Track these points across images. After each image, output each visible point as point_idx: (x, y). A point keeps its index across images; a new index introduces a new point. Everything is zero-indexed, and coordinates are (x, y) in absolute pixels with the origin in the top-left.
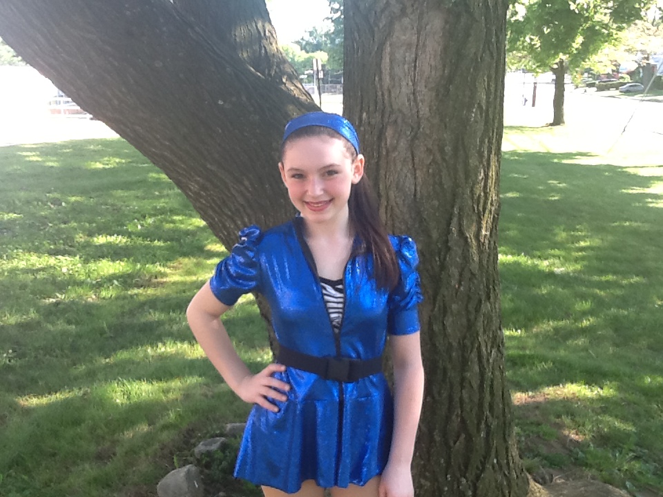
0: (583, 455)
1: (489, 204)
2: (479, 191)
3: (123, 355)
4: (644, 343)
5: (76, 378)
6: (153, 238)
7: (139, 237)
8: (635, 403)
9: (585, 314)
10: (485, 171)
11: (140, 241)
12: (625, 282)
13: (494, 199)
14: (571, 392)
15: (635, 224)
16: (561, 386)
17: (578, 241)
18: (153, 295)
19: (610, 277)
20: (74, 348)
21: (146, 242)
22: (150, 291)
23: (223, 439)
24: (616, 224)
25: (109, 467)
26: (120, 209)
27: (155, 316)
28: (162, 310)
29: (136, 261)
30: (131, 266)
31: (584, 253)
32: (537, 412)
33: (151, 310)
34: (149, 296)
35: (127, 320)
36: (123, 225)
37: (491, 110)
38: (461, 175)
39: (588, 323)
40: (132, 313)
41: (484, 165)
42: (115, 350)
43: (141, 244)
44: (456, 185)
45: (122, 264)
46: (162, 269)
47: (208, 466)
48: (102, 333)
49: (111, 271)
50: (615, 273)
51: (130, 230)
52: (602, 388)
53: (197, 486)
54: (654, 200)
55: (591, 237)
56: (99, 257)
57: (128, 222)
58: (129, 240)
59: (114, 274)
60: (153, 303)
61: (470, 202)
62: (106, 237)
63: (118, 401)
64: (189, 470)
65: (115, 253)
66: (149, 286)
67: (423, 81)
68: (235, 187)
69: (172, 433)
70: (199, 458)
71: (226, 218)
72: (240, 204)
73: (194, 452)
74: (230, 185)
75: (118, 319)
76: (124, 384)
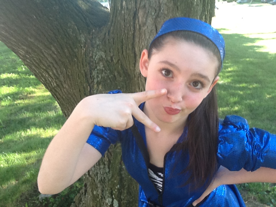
3: (8, 137)
6: (30, 74)
7: (23, 74)
9: (235, 103)
12: (251, 87)
17: (228, 68)
18: (27, 103)
19: (244, 85)
21: (26, 76)
22: (26, 101)
24: (243, 60)
27: (28, 115)
29: (20, 86)
30: (17, 88)
31: (231, 74)
33: (25, 112)
34: (25, 104)
35: (13, 118)
36: (16, 68)
39: (238, 108)
40: (15, 114)
42: (4, 135)
43: (24, 77)
45: (13, 88)
46: (33, 90)
50: (246, 83)
51: (19, 71)
55: (233, 66)
56: (2, 85)
57: (18, 67)
58: (18, 75)
59: (9, 93)
60: (27, 108)
62: (7, 74)
63: (2, 165)
65: (10, 82)
66: (26, 99)
68: (46, 51)
69: (28, 185)
70: (41, 202)
71: (43, 71)
72: (50, 62)
73: (39, 198)
74: (43, 51)
75: (8, 117)
76: (5, 155)
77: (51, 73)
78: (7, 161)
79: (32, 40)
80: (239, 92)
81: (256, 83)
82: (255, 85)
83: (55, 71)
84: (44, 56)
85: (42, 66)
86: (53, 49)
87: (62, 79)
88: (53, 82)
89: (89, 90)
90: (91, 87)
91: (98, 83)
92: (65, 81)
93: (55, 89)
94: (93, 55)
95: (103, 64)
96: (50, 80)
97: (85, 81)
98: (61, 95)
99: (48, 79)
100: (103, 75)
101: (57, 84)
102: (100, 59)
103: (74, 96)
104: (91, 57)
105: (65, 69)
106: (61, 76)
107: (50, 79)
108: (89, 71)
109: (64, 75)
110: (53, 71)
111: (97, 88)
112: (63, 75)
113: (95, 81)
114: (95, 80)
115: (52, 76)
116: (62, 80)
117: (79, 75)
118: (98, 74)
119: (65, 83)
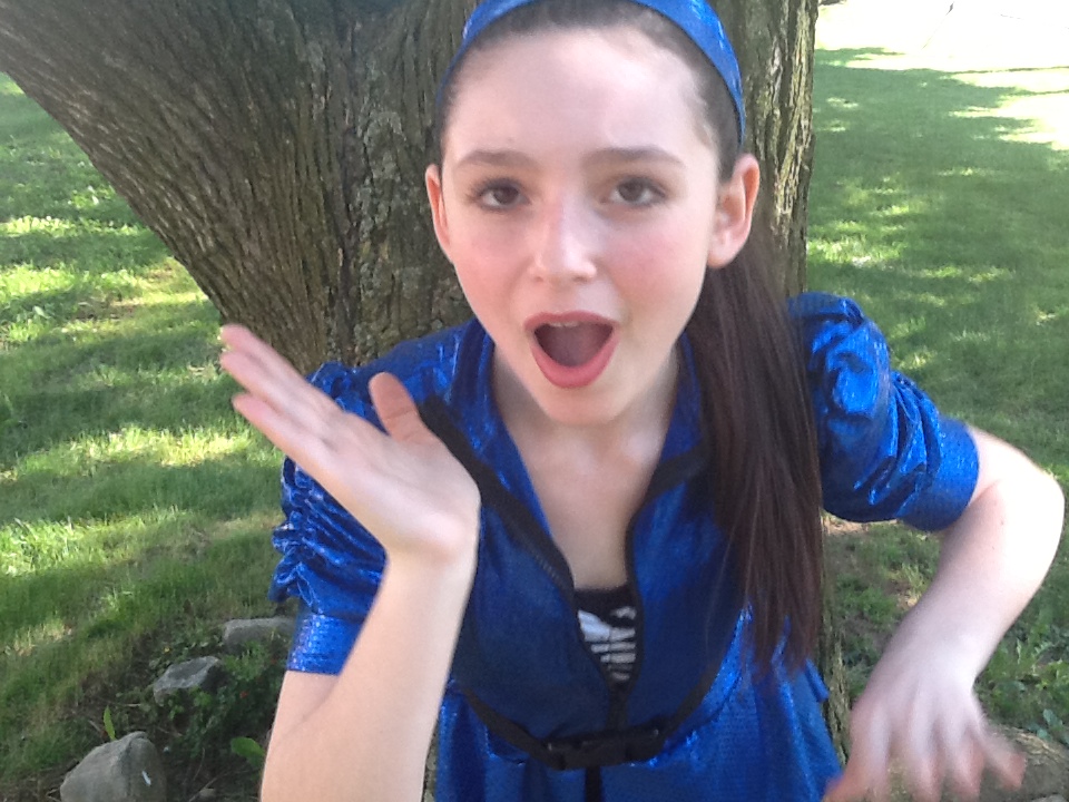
1: (793, 138)
2: (768, 104)
3: (37, 462)
6: (119, 221)
7: (93, 219)
9: (914, 341)
11: (94, 227)
12: (978, 279)
13: (803, 123)
15: (982, 173)
17: (888, 205)
18: (110, 333)
19: (950, 271)
21: (107, 230)
22: (107, 326)
23: (214, 661)
24: (951, 173)
26: (64, 167)
27: (111, 376)
28: (124, 365)
29: (82, 267)
30: (72, 277)
31: (900, 227)
32: (853, 559)
33: (102, 367)
34: (102, 337)
35: (53, 388)
36: (66, 197)
39: (924, 361)
40: (64, 371)
41: (780, 38)
42: (22, 453)
43: (95, 233)
45: (56, 273)
46: (133, 281)
47: (181, 721)
48: (2, 416)
49: (34, 289)
50: (958, 263)
51: (78, 206)
53: (148, 781)
54: (1009, 130)
55: (911, 196)
56: (13, 261)
57: (75, 192)
58: (73, 225)
59: (39, 294)
60: (107, 351)
62: (31, 221)
63: (12, 569)
65: (40, 252)
66: (104, 316)
68: (176, 110)
69: (110, 645)
70: (162, 705)
71: (162, 187)
72: (190, 154)
73: (151, 692)
74: (162, 106)
75: (35, 385)
76: (26, 532)
77: (194, 198)
78: (32, 553)
79: (120, 64)
80: (932, 298)
81: (998, 267)
82: (994, 273)
83: (209, 191)
84: (168, 128)
85: (159, 168)
86: (202, 99)
87: (237, 220)
88: (203, 231)
89: (341, 264)
90: (350, 253)
91: (377, 236)
92: (248, 231)
93: (211, 259)
94: (354, 120)
95: (396, 161)
96: (193, 227)
97: (325, 228)
98: (235, 284)
99: (184, 223)
100: (394, 205)
101: (217, 242)
102: (381, 137)
103: (284, 291)
104: (348, 129)
105: (247, 181)
106: (234, 208)
107: (189, 221)
108: (341, 187)
109: (244, 204)
110: (201, 188)
111: (373, 254)
112: (240, 204)
113: (366, 226)
114: (363, 222)
115: (199, 207)
116: (238, 225)
117: (303, 203)
118: (375, 201)
119: (249, 235)
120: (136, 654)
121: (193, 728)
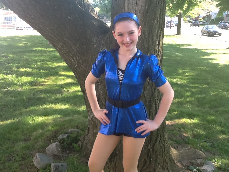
0: (188, 140)
1: (160, 53)
2: (156, 48)
4: (207, 106)
5: (16, 115)
6: (40, 69)
7: (35, 69)
8: (204, 125)
9: (188, 97)
10: (158, 42)
12: (201, 87)
13: (161, 51)
14: (184, 121)
15: (204, 68)
16: (180, 119)
17: (185, 73)
18: (41, 88)
19: (196, 85)
20: (14, 105)
21: (38, 71)
23: (68, 134)
24: (198, 68)
25: (29, 143)
26: (28, 59)
28: (44, 93)
29: (35, 77)
30: (33, 78)
31: (187, 77)
32: (172, 127)
33: (40, 93)
34: (39, 89)
36: (29, 65)
37: (161, 21)
38: (151, 43)
39: (189, 99)
40: (34, 94)
41: (158, 40)
42: (28, 106)
44: (149, 46)
45: (30, 78)
46: (43, 80)
47: (63, 143)
48: (24, 100)
49: (26, 80)
50: (198, 84)
51: (32, 67)
52: (193, 120)
53: (59, 149)
54: (211, 60)
55: (190, 72)
56: (22, 75)
57: (31, 64)
58: (32, 70)
59: (27, 81)
60: (42, 91)
61: (153, 52)
62: (24, 69)
63: (31, 122)
64: (57, 144)
65: (27, 74)
66: (39, 85)
67: (139, 10)
68: (74, 46)
69: (50, 132)
70: (60, 140)
71: (70, 57)
72: (75, 53)
73: (58, 139)
75: (29, 96)
80: (192, 89)
83: (77, 58)
84: (72, 49)
86: (78, 45)
87: (81, 62)
88: (76, 64)
92: (83, 64)
93: (77, 68)
94: (100, 49)
105: (83, 57)
107: (74, 62)
109: (82, 60)
120: (54, 134)
121: (65, 143)
